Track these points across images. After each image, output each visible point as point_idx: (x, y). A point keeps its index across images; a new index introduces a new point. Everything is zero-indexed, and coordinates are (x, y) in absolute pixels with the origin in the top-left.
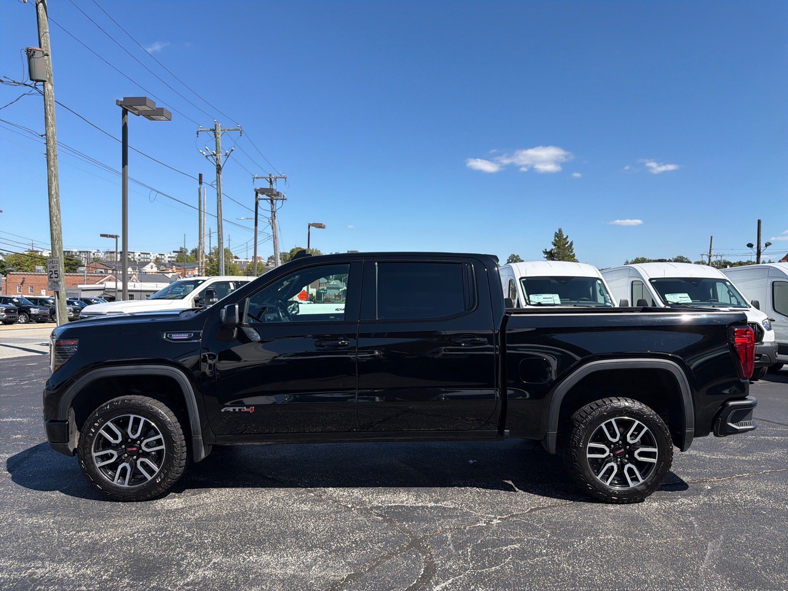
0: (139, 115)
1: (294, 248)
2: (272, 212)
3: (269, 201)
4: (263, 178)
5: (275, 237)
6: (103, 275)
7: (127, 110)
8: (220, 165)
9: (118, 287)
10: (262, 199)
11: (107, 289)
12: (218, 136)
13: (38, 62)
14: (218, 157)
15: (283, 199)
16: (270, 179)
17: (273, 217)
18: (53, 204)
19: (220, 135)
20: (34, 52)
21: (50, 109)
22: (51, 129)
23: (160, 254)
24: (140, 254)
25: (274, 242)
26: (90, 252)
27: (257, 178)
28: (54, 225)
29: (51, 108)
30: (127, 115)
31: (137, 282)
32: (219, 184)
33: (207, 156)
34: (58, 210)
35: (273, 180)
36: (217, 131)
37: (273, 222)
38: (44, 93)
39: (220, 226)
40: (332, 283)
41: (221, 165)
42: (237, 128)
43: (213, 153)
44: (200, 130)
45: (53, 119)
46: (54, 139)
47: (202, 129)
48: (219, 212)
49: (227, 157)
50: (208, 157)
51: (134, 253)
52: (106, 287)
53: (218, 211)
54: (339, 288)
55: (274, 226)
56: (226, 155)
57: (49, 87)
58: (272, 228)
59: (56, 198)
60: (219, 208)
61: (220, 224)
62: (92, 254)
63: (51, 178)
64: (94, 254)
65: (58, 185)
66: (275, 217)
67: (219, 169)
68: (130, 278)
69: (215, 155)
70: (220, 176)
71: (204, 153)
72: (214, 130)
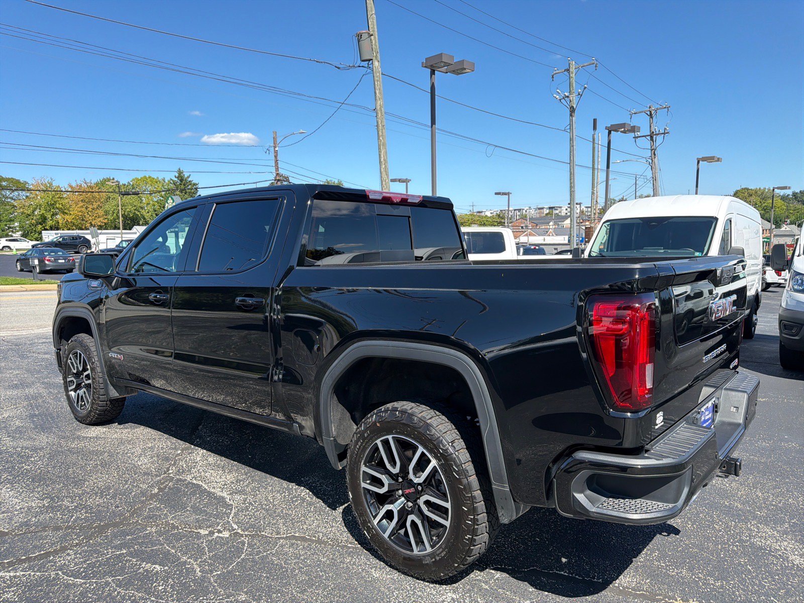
0: (447, 73)
1: (739, 188)
2: (652, 150)
3: (649, 138)
4: (642, 112)
5: (654, 179)
6: (523, 230)
7: (434, 71)
8: (573, 107)
9: (529, 241)
10: (640, 137)
11: (521, 243)
12: (571, 75)
13: (365, 43)
14: (571, 99)
15: (664, 134)
16: (650, 112)
17: (653, 155)
18: (382, 170)
19: (574, 74)
20: (361, 35)
21: (378, 84)
22: (379, 102)
23: (586, 207)
24: (567, 208)
25: (653, 184)
26: (523, 209)
27: (635, 113)
28: (384, 188)
29: (378, 82)
30: (434, 74)
31: (553, 235)
32: (571, 128)
33: (560, 100)
34: (387, 175)
35: (653, 112)
36: (571, 70)
37: (652, 161)
38: (373, 69)
39: (572, 173)
40: (783, 229)
41: (575, 107)
42: (593, 62)
43: (565, 95)
44: (554, 72)
45: (380, 93)
46: (381, 110)
47: (557, 71)
48: (572, 158)
49: (580, 96)
50: (562, 100)
51: (561, 207)
52: (520, 242)
53: (570, 157)
54: (795, 235)
55: (653, 166)
56: (579, 94)
57: (376, 64)
58: (652, 169)
59: (384, 164)
60: (572, 154)
61: (572, 171)
62: (524, 211)
63: (381, 147)
64: (526, 211)
65: (386, 153)
66: (655, 155)
67: (572, 110)
68: (547, 232)
69: (568, 97)
70: (573, 118)
71: (557, 97)
72: (568, 70)
